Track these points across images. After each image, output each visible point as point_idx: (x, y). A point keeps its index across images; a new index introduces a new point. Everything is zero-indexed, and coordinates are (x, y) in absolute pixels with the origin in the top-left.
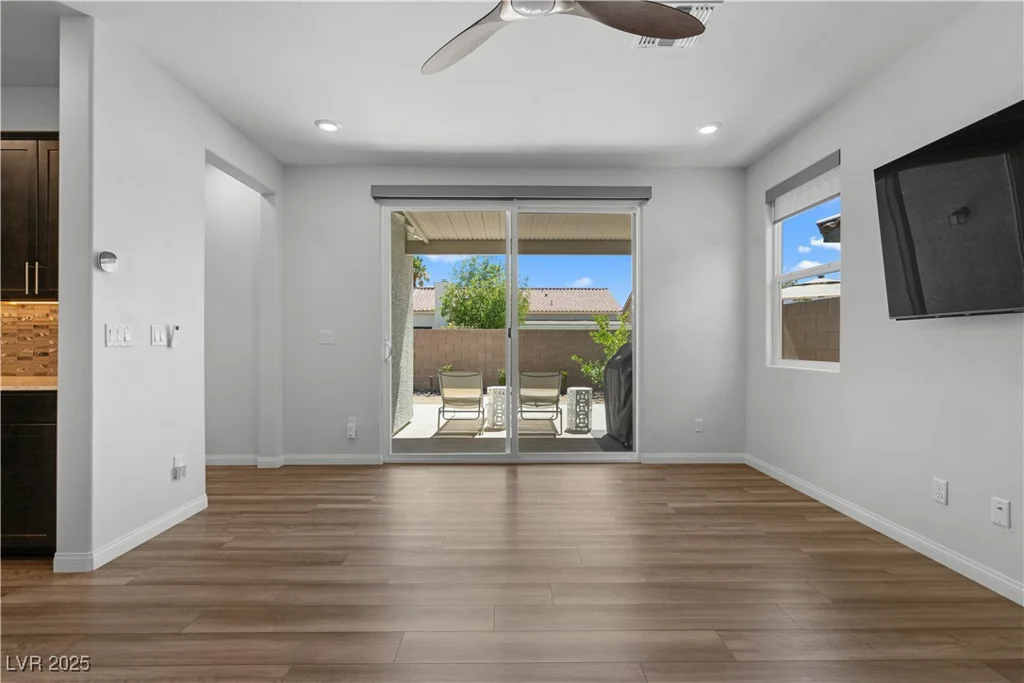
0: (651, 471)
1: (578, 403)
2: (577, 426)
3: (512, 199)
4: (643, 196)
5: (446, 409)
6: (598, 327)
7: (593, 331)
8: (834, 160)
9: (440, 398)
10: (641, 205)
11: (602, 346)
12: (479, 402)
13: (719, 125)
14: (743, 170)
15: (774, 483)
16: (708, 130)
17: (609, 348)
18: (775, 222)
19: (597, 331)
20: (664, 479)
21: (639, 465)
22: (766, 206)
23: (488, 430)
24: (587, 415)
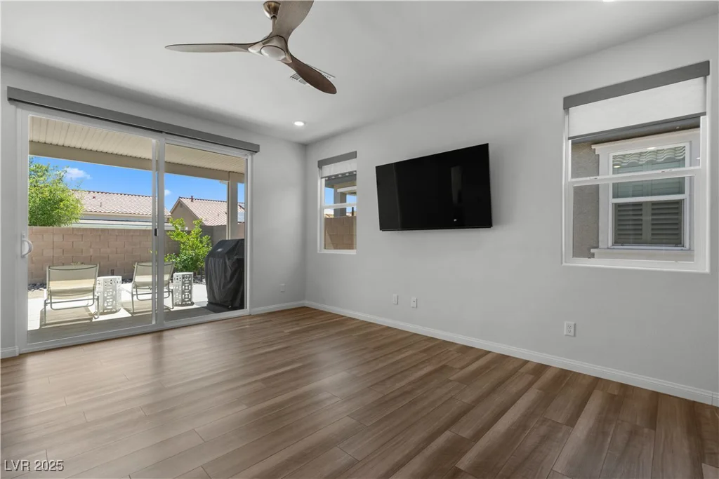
0: (259, 318)
1: (183, 284)
2: (183, 301)
3: (161, 132)
4: (254, 149)
5: (53, 301)
6: (173, 228)
7: (171, 231)
8: (353, 155)
9: (45, 290)
10: (252, 155)
11: (178, 243)
12: (93, 290)
13: (305, 123)
14: (305, 147)
15: (323, 313)
16: (299, 124)
17: (184, 244)
18: (322, 178)
19: (174, 231)
20: (270, 321)
21: (250, 316)
22: (318, 169)
23: (103, 314)
24: (190, 292)
